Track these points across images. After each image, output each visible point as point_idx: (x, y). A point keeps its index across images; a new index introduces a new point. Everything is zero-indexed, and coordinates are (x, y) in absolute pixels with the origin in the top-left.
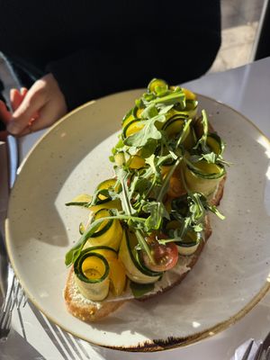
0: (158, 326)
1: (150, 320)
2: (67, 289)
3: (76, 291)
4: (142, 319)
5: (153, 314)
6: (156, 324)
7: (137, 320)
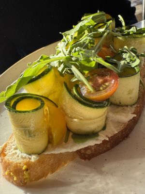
0: (111, 185)
1: (98, 180)
2: (6, 146)
3: (14, 147)
4: (88, 179)
5: (101, 173)
6: (107, 184)
7: (82, 181)
